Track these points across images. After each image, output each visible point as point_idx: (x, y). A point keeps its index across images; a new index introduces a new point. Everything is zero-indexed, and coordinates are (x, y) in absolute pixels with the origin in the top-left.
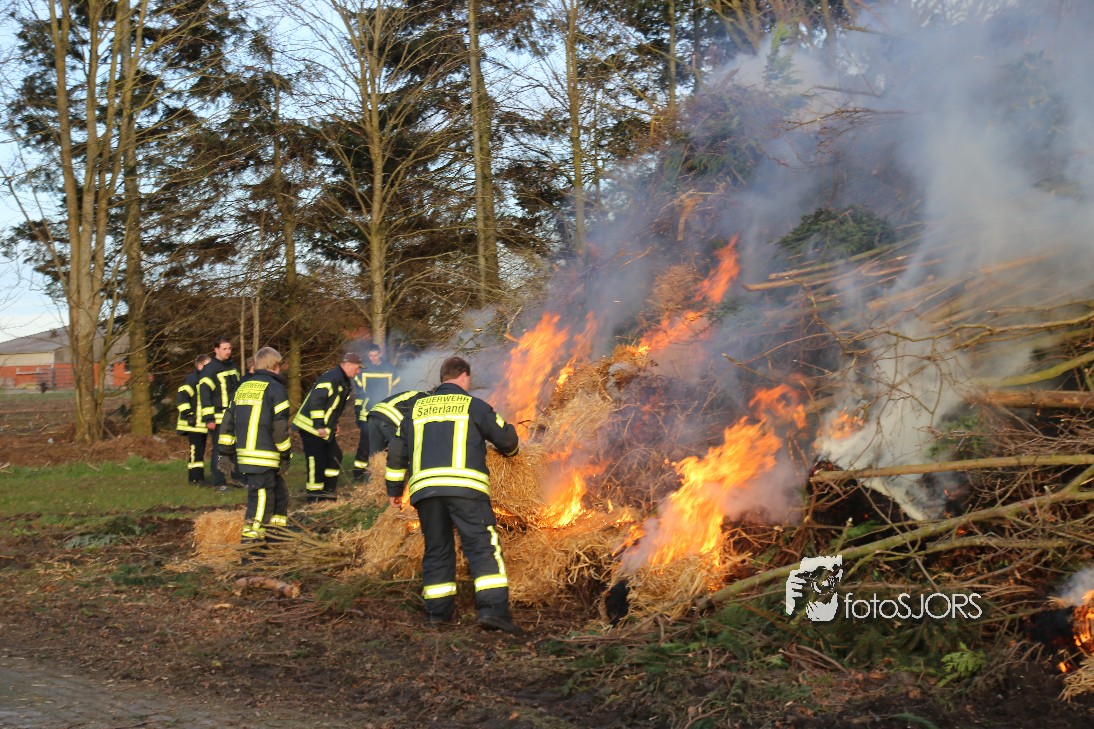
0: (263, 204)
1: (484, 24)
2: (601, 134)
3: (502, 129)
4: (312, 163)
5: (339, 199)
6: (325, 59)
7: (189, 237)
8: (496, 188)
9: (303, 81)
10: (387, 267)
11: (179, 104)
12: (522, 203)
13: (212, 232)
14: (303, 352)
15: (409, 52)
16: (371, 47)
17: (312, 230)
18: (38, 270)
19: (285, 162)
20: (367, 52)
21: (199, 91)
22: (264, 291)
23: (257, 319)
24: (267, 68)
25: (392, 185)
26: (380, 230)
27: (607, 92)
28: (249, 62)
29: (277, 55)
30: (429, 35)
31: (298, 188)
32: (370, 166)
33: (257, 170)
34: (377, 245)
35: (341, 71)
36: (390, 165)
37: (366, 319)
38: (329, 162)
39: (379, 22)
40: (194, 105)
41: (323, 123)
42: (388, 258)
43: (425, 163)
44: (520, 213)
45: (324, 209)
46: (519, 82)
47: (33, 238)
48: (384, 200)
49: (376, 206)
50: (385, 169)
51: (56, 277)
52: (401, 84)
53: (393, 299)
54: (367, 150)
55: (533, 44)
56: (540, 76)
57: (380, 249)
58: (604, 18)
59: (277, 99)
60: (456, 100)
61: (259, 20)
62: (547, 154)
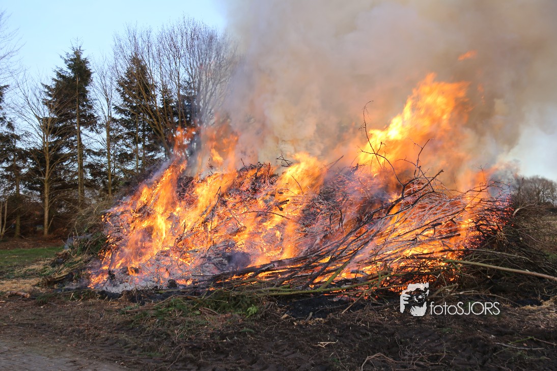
0: (9, 173)
1: (81, 124)
2: (116, 156)
3: (86, 154)
4: (25, 161)
5: (35, 172)
6: (32, 131)
8: (84, 171)
9: (24, 137)
10: (50, 192)
12: (92, 175)
14: (21, 218)
15: (59, 130)
16: (47, 128)
17: (25, 181)
19: (17, 160)
20: (45, 129)
22: (8, 200)
23: (6, 207)
24: (12, 132)
25: (52, 168)
26: (48, 182)
27: (118, 145)
28: (6, 130)
29: (16, 129)
30: (65, 126)
31: (21, 168)
32: (45, 162)
33: (7, 163)
34: (46, 185)
35: (37, 135)
36: (51, 163)
37: (42, 208)
38: (31, 161)
39: (49, 121)
41: (30, 149)
42: (50, 190)
43: (62, 162)
44: (91, 178)
45: (30, 175)
46: (92, 140)
48: (49, 172)
49: (47, 174)
50: (50, 163)
52: (55, 139)
53: (51, 202)
54: (44, 158)
55: (97, 130)
56: (99, 139)
57: (48, 187)
58: (117, 124)
59: (15, 142)
60: (72, 144)
61: (10, 118)
62: (100, 161)
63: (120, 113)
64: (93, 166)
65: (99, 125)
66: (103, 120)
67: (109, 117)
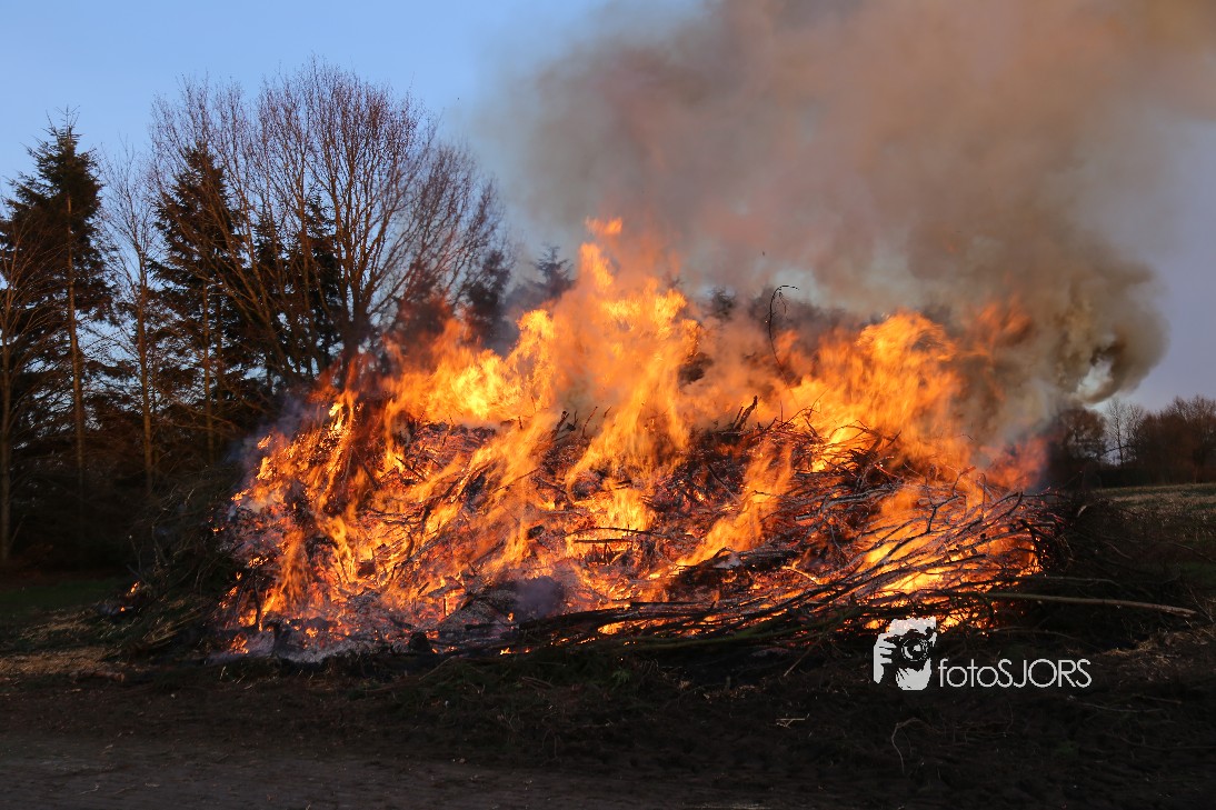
1: (75, 303)
3: (88, 372)
8: (84, 412)
12: (100, 420)
15: (34, 319)
43: (31, 393)
44: (98, 427)
55: (112, 318)
56: (119, 338)
58: (157, 303)
62: (121, 388)
63: (162, 277)
64: (105, 398)
65: (119, 305)
66: (126, 295)
67: (143, 288)
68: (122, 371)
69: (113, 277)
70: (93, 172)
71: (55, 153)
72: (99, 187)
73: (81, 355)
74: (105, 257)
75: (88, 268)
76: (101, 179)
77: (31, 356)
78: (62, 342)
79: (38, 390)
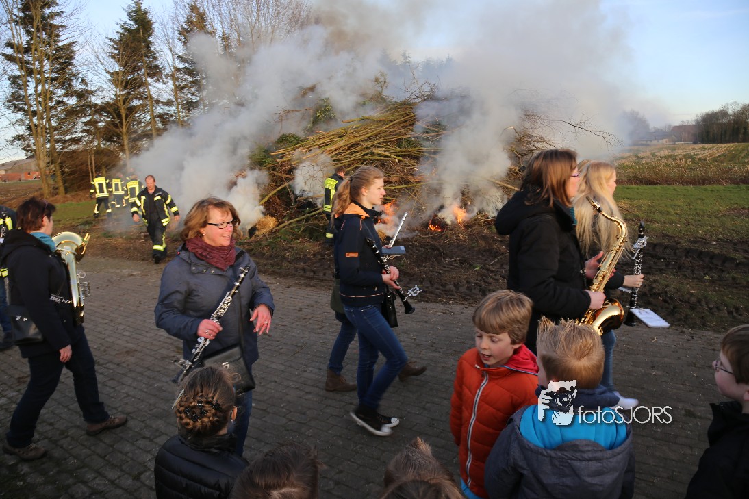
0: (88, 127)
1: (148, 75)
2: (183, 105)
3: (156, 104)
4: (101, 115)
5: (111, 125)
7: (68, 138)
8: (155, 121)
11: (61, 99)
13: (74, 136)
18: (23, 149)
19: (94, 115)
20: (117, 83)
21: (66, 95)
24: (86, 88)
26: (126, 134)
27: (184, 94)
28: (81, 87)
29: (89, 84)
30: (133, 78)
31: (98, 122)
32: (121, 115)
33: (86, 117)
34: (125, 138)
35: (109, 89)
38: (106, 115)
39: (120, 74)
40: (65, 99)
41: (105, 103)
45: (107, 128)
47: (19, 140)
49: (124, 127)
50: (125, 117)
51: (28, 151)
52: (125, 92)
55: (163, 81)
56: (166, 89)
58: (181, 73)
59: (90, 97)
60: (142, 96)
61: (83, 74)
62: (169, 111)
63: (183, 62)
64: (163, 115)
65: (165, 75)
66: (168, 70)
67: (174, 67)
68: (168, 103)
69: (161, 63)
70: (150, 17)
71: (134, 9)
72: (153, 23)
73: (152, 97)
74: (157, 55)
75: (151, 59)
76: (154, 20)
77: (132, 99)
78: (144, 92)
79: (136, 113)
